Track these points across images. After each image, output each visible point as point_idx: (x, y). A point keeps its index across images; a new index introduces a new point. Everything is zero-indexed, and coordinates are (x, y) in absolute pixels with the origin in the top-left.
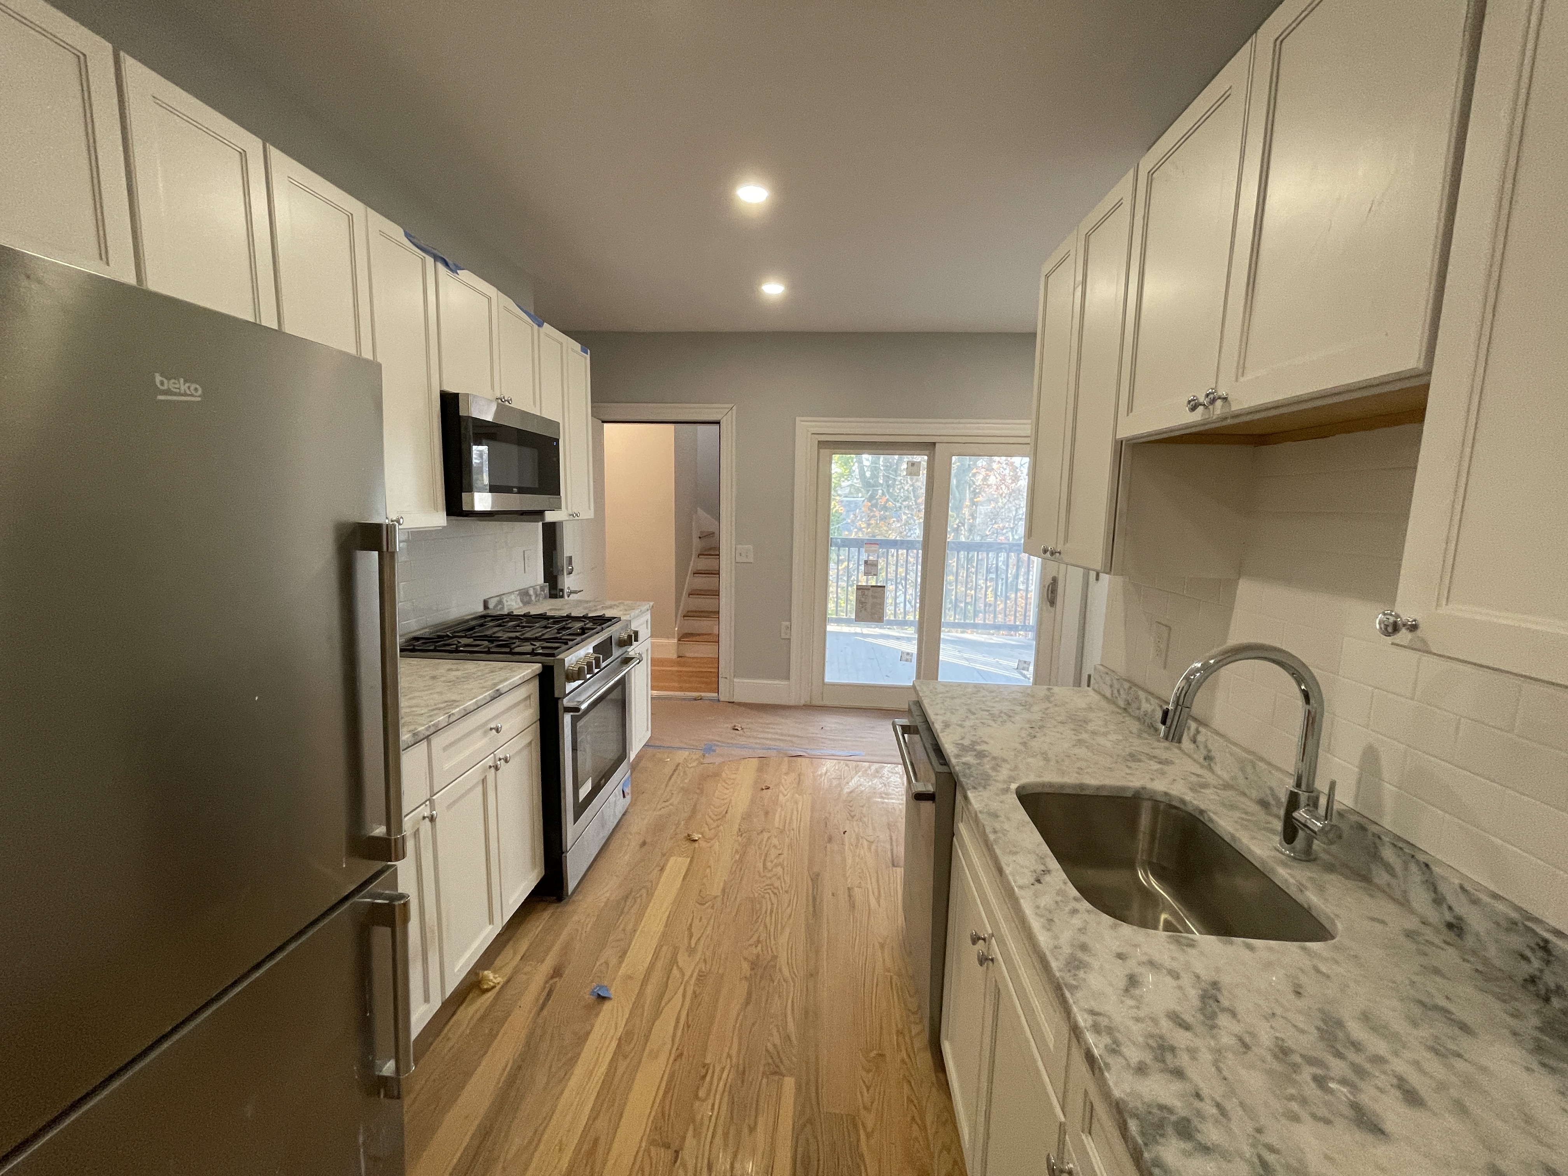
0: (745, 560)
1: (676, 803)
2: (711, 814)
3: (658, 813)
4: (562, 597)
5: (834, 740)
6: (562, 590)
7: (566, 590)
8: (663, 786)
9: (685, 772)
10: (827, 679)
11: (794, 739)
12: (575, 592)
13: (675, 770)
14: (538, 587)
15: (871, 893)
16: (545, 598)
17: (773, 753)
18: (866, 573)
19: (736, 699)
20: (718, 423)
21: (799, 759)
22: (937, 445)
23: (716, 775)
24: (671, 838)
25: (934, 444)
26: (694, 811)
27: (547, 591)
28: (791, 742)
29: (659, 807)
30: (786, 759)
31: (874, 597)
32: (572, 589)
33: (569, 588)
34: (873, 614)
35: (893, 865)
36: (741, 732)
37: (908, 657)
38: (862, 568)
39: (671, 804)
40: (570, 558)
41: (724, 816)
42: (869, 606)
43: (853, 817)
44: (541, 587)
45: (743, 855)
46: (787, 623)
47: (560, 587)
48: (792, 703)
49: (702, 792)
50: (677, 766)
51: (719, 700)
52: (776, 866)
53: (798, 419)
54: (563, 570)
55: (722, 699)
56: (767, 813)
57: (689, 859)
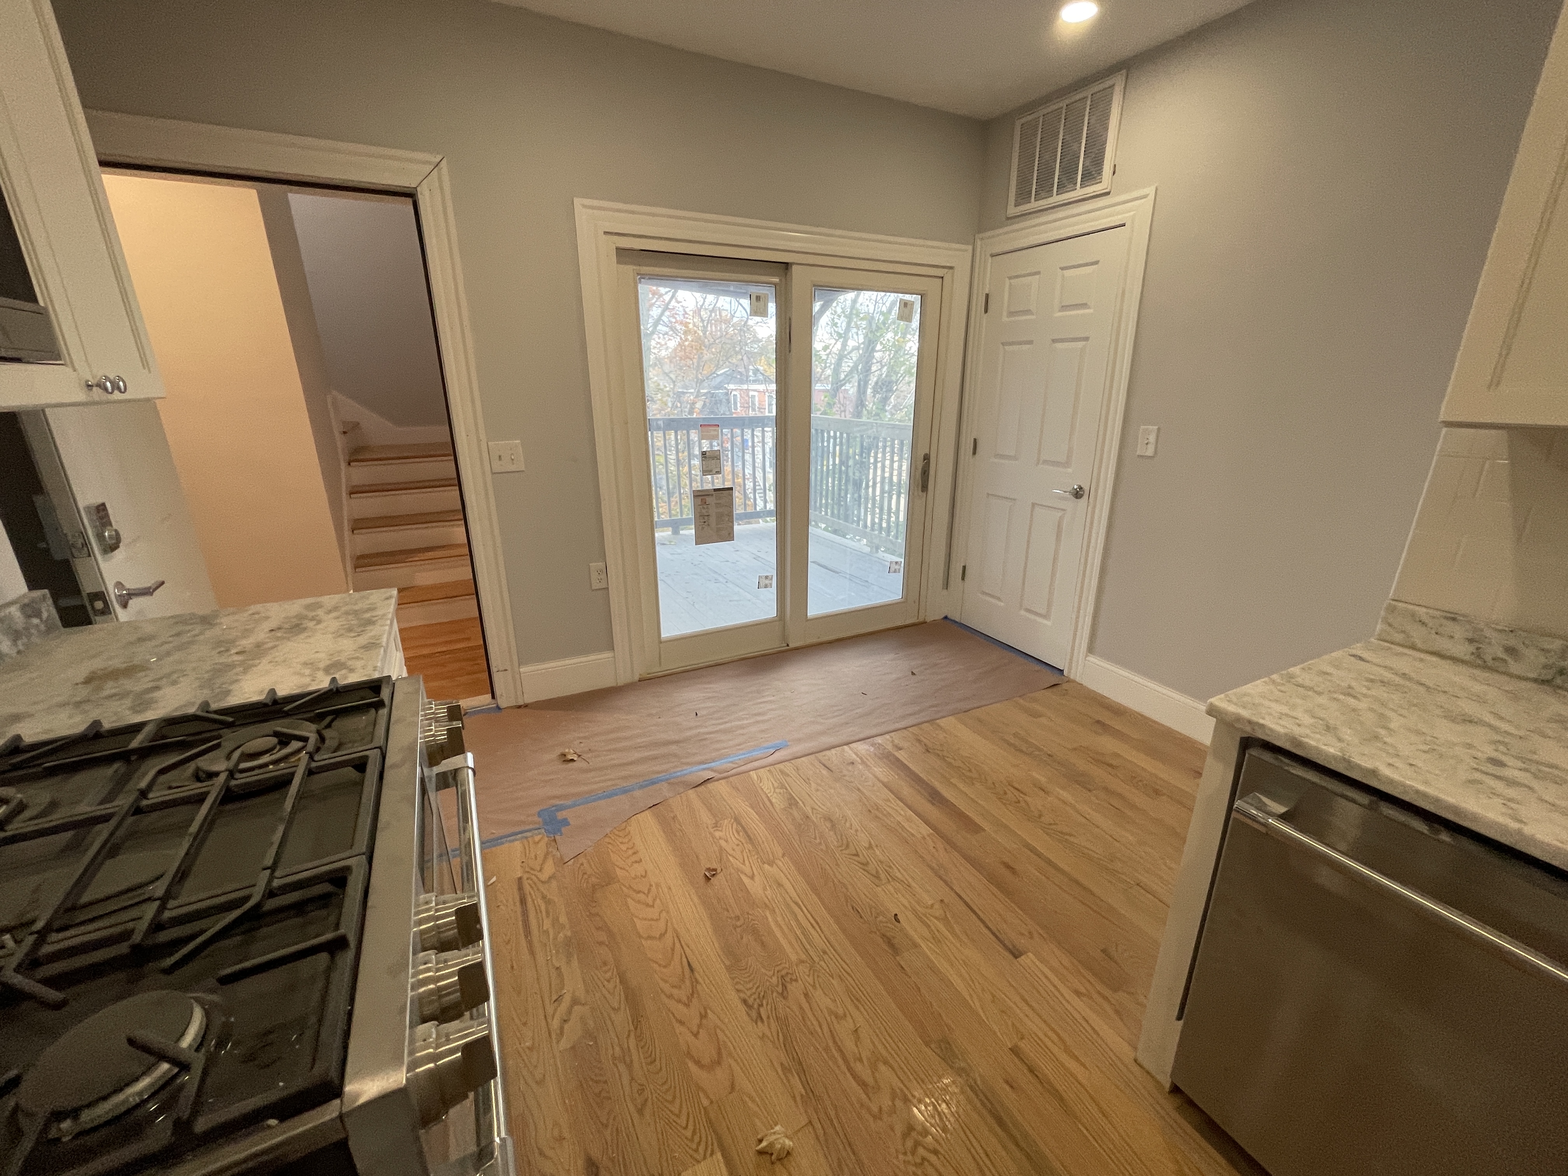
0: (513, 468)
1: (581, 994)
2: (666, 987)
3: (564, 1044)
4: (106, 611)
5: (724, 731)
6: (100, 596)
7: (112, 593)
8: (525, 956)
9: (544, 897)
10: (665, 634)
11: (673, 748)
12: (147, 592)
13: (523, 901)
14: (14, 610)
15: (1046, 1040)
16: (50, 629)
17: (665, 790)
18: (706, 472)
19: (529, 699)
20: (410, 195)
21: (710, 786)
22: (794, 267)
23: (608, 879)
24: (640, 1112)
25: (787, 266)
26: (632, 998)
27: (48, 610)
28: (675, 755)
29: (555, 1024)
30: (692, 793)
31: (718, 505)
32: (132, 584)
33: (119, 585)
34: (718, 530)
35: (1016, 957)
36: (579, 764)
37: (767, 582)
38: (696, 462)
39: (575, 1002)
40: (101, 509)
41: (695, 982)
42: (713, 520)
43: (877, 877)
44: (24, 608)
45: (803, 1071)
46: (601, 565)
47: (88, 587)
48: (621, 682)
49: (611, 934)
50: (520, 888)
51: (498, 708)
52: (874, 1068)
53: (577, 201)
54: (86, 544)
55: (503, 702)
56: (755, 932)
57: (719, 1155)
